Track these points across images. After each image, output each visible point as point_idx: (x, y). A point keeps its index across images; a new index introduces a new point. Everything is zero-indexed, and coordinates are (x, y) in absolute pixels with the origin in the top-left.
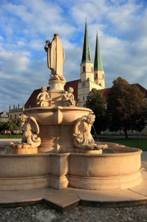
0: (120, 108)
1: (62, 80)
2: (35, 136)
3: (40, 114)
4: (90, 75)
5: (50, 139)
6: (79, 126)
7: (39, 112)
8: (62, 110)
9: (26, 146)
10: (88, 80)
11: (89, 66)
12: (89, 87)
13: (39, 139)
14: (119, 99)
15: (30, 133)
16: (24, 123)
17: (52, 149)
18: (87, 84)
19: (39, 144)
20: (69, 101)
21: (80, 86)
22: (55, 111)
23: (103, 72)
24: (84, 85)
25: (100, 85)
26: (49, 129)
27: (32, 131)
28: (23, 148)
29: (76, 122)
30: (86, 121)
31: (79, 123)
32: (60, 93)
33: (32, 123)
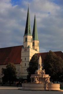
15: (37, 80)
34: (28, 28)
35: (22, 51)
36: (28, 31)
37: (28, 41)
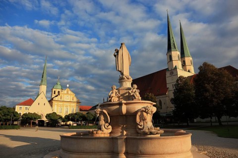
0: (208, 94)
1: (128, 79)
2: (107, 124)
3: (109, 108)
4: (177, 63)
5: (119, 126)
6: (140, 116)
7: (109, 106)
8: (126, 104)
9: (100, 132)
10: (176, 68)
11: (176, 54)
12: (177, 75)
13: (110, 127)
14: (206, 85)
15: (104, 122)
16: (98, 115)
17: (120, 134)
18: (174, 72)
19: (110, 131)
20: (133, 96)
21: (168, 74)
22: (120, 104)
23: (191, 58)
24: (172, 73)
25: (189, 71)
26: (118, 119)
27: (104, 120)
28: (97, 133)
29: (136, 112)
30: (145, 112)
31: (139, 113)
32: (126, 89)
33: (104, 114)
34: (172, 41)
35: (167, 76)
36: (172, 45)
37: (173, 59)
